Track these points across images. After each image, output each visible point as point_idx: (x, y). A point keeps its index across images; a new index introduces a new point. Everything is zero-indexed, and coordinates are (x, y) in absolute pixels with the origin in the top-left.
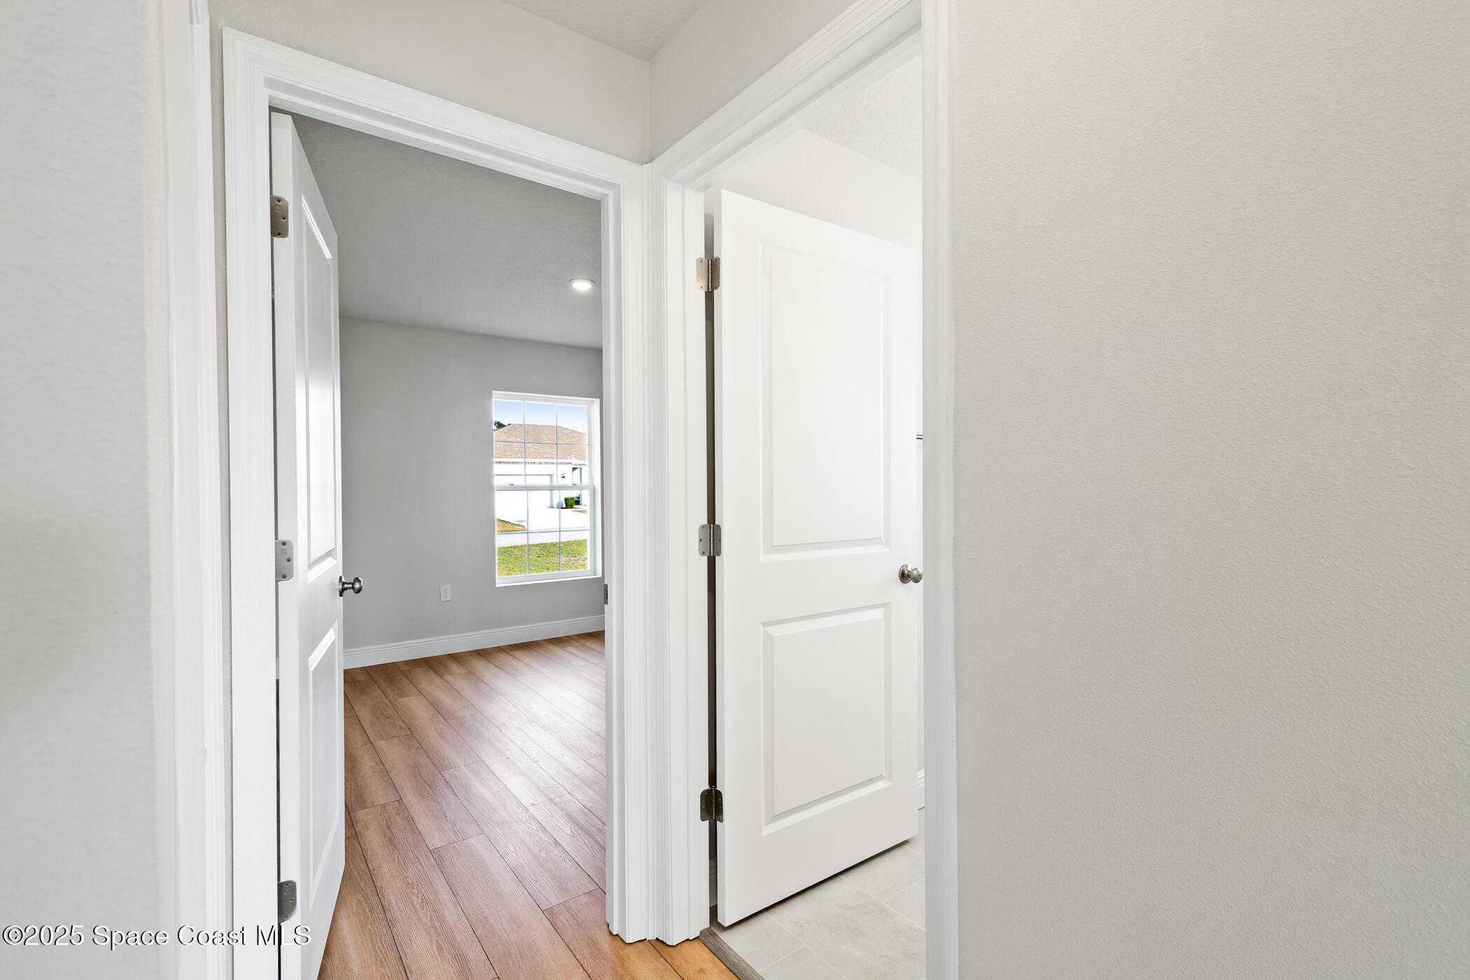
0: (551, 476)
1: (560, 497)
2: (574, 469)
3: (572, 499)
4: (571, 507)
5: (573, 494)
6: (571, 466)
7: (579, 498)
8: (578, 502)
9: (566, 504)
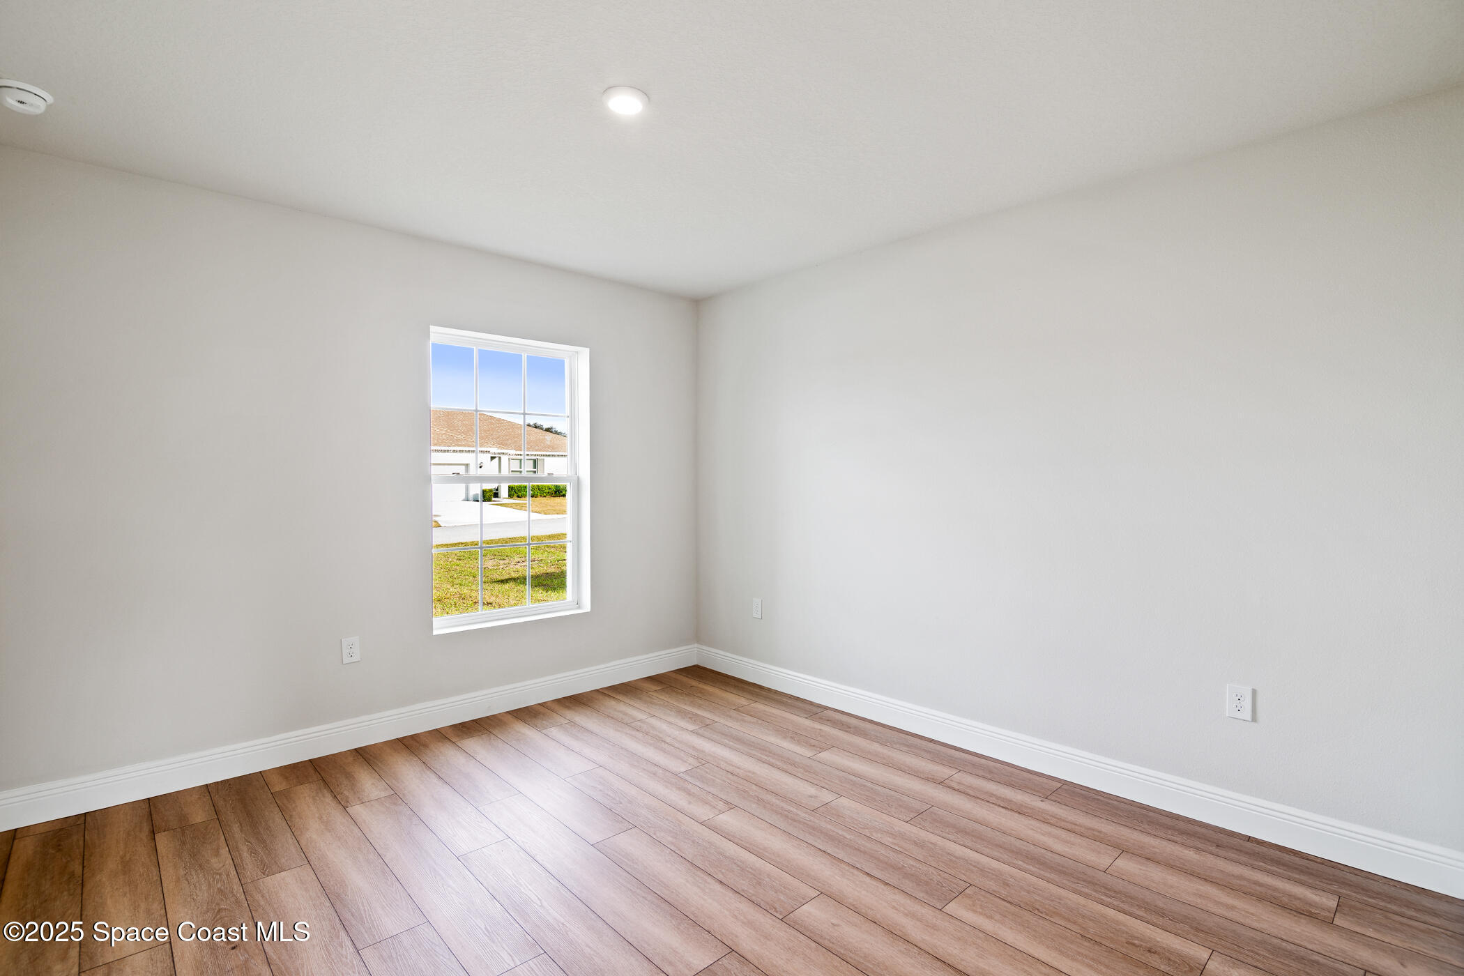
0: (467, 465)
1: (476, 489)
2: (493, 458)
3: (491, 491)
4: (489, 500)
5: (490, 486)
6: (490, 455)
7: (497, 490)
8: (496, 495)
9: (484, 497)
